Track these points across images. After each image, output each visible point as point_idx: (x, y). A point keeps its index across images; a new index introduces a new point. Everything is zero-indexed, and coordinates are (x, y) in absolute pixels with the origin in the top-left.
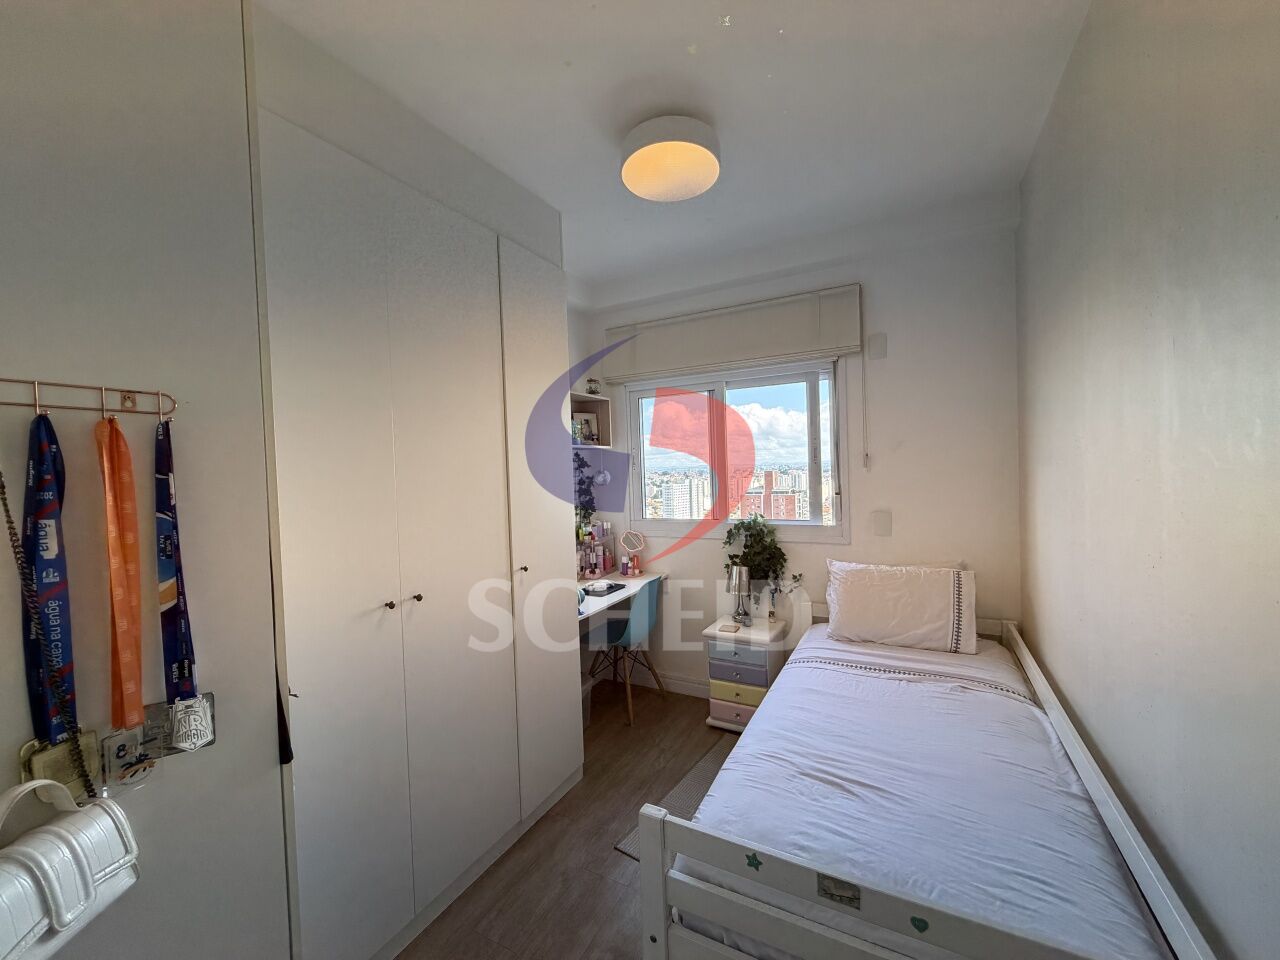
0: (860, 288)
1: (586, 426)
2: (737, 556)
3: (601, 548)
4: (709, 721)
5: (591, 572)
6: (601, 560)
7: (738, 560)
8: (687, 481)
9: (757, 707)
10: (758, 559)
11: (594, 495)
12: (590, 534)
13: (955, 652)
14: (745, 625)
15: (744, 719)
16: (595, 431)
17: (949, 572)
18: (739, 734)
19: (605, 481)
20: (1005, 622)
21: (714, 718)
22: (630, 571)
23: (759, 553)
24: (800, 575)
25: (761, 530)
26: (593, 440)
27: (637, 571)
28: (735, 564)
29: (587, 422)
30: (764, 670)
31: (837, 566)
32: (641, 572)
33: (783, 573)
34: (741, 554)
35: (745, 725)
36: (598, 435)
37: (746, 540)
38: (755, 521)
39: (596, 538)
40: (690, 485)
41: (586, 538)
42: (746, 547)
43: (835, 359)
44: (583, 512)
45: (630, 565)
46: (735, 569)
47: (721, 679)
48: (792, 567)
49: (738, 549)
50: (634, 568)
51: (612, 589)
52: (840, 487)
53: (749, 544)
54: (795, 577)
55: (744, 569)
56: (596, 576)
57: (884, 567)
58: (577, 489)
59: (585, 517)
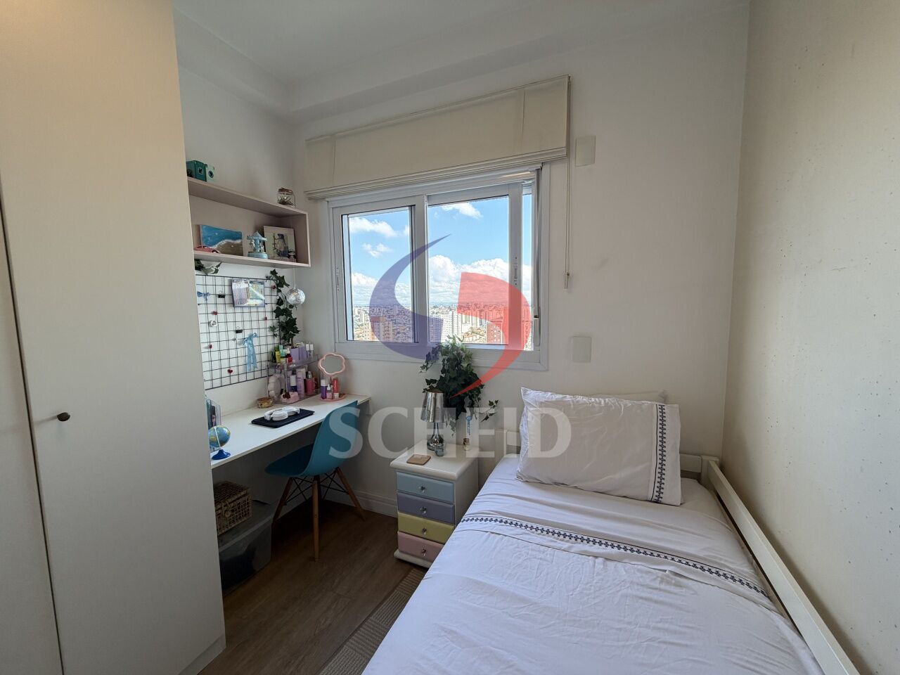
0: (569, 82)
1: (282, 240)
2: (434, 381)
3: (304, 371)
4: (397, 554)
5: (285, 397)
6: (301, 383)
7: (435, 385)
8: (451, 313)
9: (444, 544)
10: (454, 385)
11: (294, 316)
12: (288, 356)
13: (657, 502)
14: (438, 455)
15: (431, 554)
16: (292, 247)
17: (652, 405)
18: (426, 570)
19: (297, 300)
20: (705, 458)
21: (401, 552)
22: (329, 395)
23: (454, 379)
24: (496, 402)
25: (459, 354)
26: (289, 257)
27: (336, 395)
28: (431, 389)
29: (282, 237)
30: (451, 506)
31: (532, 395)
32: (340, 396)
33: (479, 399)
34: (438, 379)
35: (432, 561)
36: (296, 252)
37: (444, 365)
38: (453, 345)
39: (294, 361)
40: (453, 315)
41: (283, 360)
42: (443, 371)
43: (539, 166)
44: (282, 334)
45: (329, 389)
46: (431, 395)
47: (407, 513)
48: (488, 394)
49: (435, 373)
50: (333, 391)
51: (295, 417)
52: (539, 308)
53: (446, 368)
54: (491, 404)
55: (440, 395)
56: (291, 400)
57: (580, 398)
58: (275, 308)
59: (284, 338)
